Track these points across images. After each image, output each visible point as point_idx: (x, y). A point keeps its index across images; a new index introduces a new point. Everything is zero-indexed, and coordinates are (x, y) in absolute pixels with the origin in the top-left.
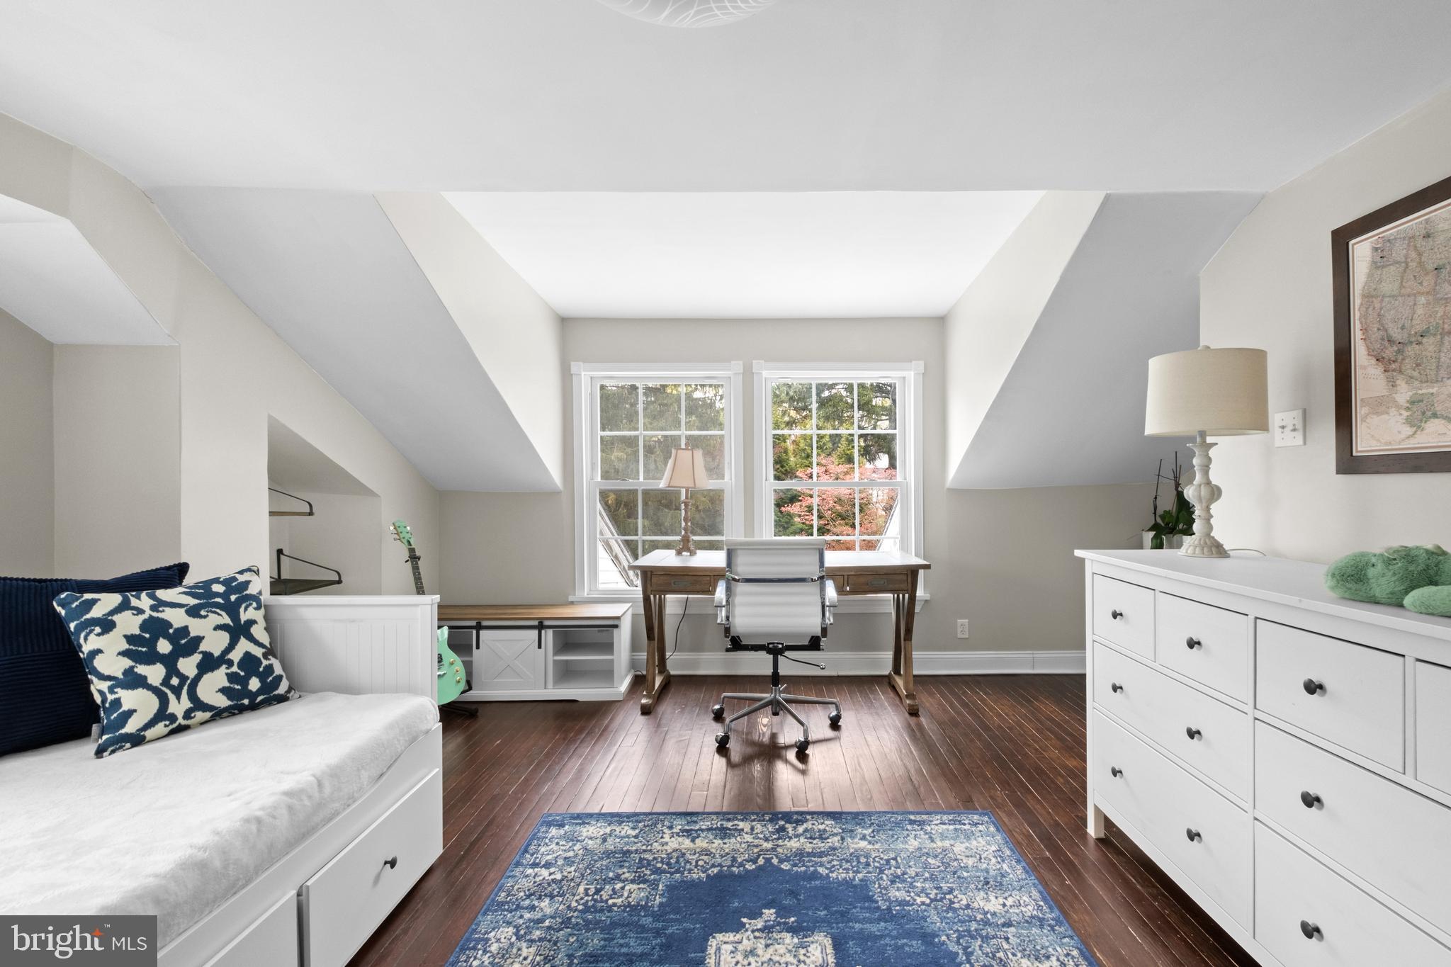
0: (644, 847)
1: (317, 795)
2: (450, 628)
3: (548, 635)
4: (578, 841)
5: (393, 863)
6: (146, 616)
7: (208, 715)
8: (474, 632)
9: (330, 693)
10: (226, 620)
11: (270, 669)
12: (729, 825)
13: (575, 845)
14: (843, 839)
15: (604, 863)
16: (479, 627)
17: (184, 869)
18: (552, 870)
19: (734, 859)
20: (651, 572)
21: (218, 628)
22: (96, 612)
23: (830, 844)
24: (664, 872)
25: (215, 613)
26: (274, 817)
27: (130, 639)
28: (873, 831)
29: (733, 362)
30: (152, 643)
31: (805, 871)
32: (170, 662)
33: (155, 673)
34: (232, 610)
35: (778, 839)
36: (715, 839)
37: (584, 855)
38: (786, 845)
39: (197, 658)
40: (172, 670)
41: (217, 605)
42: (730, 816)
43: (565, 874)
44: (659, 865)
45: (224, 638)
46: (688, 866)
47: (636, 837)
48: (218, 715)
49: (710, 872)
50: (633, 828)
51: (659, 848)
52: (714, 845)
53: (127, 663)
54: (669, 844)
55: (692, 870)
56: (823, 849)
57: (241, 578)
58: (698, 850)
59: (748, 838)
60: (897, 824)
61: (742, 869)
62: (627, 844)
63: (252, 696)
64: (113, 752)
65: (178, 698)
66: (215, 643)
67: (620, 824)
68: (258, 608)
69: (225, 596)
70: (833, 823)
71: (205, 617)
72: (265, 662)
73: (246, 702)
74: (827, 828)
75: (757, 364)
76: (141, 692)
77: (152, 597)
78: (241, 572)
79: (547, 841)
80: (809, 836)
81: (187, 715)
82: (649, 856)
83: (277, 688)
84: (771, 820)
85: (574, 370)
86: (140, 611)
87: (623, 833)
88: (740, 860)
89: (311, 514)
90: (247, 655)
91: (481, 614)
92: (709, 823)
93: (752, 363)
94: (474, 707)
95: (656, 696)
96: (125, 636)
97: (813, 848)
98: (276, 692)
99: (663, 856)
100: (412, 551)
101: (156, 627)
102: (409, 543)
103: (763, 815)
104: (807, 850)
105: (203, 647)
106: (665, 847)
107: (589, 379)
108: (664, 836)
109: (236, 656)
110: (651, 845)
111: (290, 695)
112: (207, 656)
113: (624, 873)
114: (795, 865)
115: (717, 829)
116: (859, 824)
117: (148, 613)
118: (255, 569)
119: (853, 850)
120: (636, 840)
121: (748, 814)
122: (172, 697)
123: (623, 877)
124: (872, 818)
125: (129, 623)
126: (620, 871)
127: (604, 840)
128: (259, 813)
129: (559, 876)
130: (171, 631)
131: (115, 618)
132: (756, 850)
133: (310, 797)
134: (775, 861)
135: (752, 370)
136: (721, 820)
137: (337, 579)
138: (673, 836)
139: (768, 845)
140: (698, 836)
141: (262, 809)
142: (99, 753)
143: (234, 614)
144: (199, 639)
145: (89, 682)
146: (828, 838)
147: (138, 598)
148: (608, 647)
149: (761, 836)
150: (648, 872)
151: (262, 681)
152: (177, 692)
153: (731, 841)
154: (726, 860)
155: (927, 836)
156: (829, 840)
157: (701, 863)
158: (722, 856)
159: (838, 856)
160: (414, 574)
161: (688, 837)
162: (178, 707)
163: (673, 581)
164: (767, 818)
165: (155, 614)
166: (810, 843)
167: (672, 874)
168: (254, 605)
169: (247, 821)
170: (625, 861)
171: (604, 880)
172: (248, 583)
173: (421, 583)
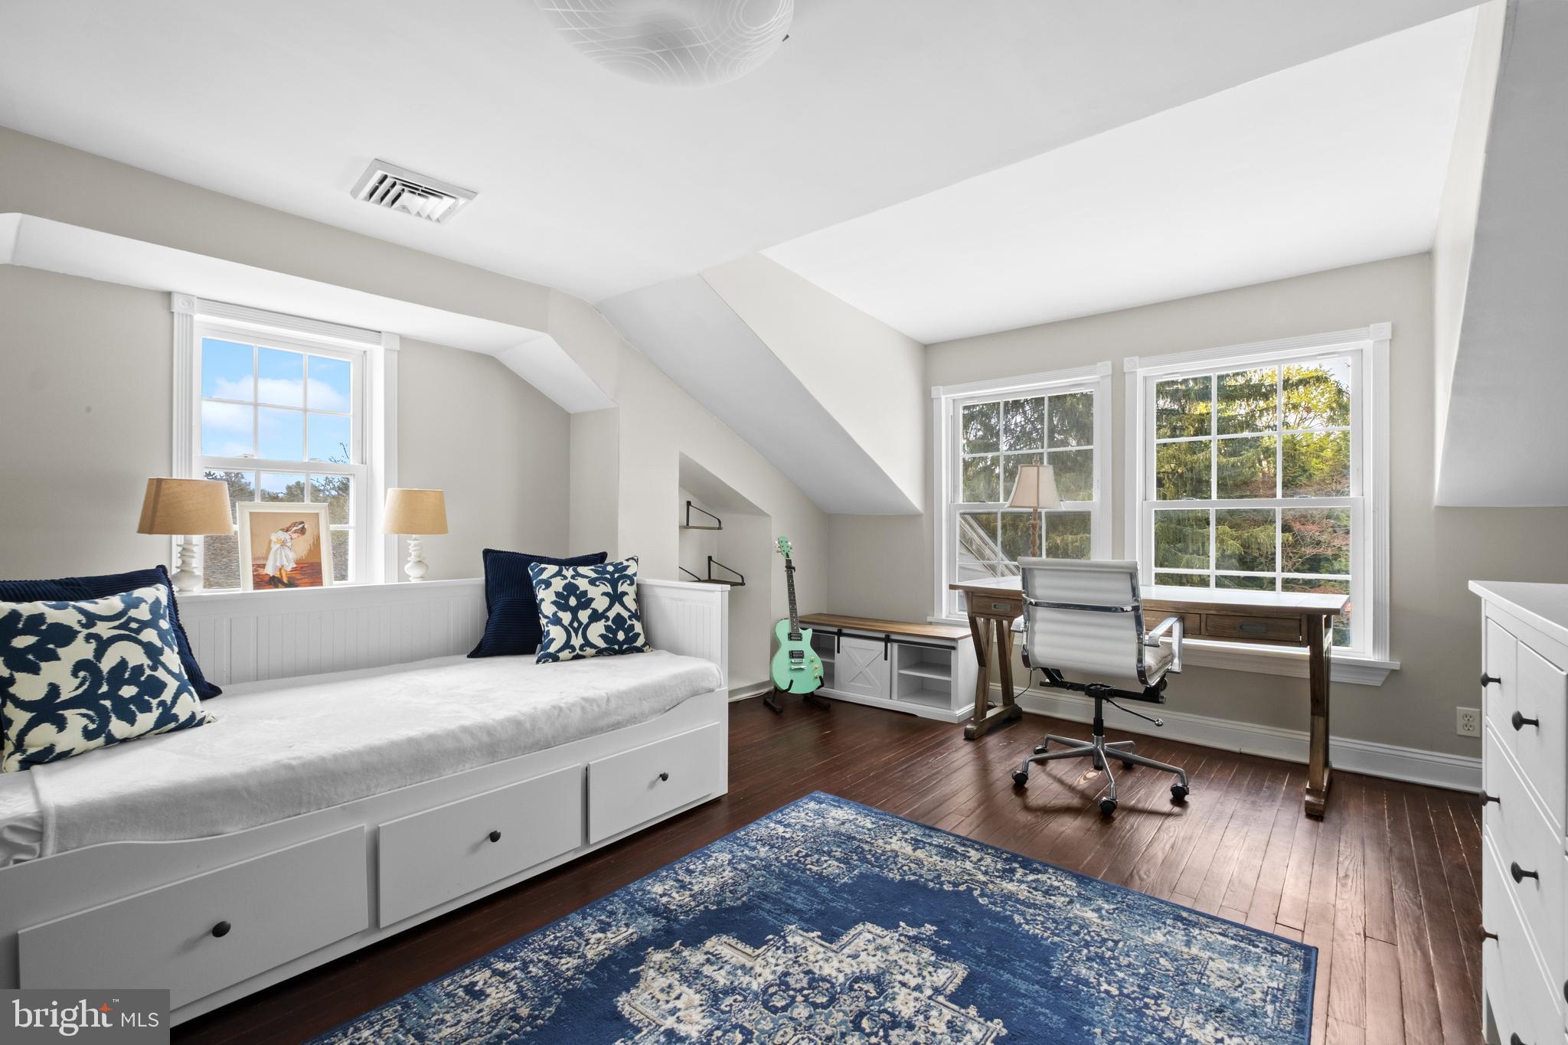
0: (869, 840)
1: (604, 706)
2: (814, 631)
3: (894, 649)
4: (823, 817)
5: (664, 777)
6: (567, 581)
7: (594, 651)
8: (836, 638)
9: (664, 651)
10: (609, 589)
11: (632, 627)
12: (960, 849)
13: (818, 819)
14: (1071, 902)
15: (829, 839)
16: (840, 634)
17: (508, 721)
18: (787, 830)
19: (939, 876)
20: (973, 593)
21: (604, 594)
22: (544, 576)
23: (1051, 902)
24: (869, 862)
25: (604, 584)
26: (570, 710)
27: (558, 594)
28: (1114, 909)
29: (1099, 364)
30: (567, 598)
31: (1000, 912)
32: (574, 611)
33: (566, 617)
34: (614, 584)
35: (999, 877)
36: (936, 855)
37: (818, 828)
38: (1001, 884)
39: (589, 611)
40: (575, 618)
41: (606, 579)
42: (968, 843)
43: (794, 836)
44: (869, 856)
45: (606, 601)
46: (893, 866)
47: (869, 830)
48: (600, 653)
49: (907, 877)
50: (873, 823)
51: (881, 844)
52: (930, 860)
53: (554, 609)
54: (892, 845)
55: (893, 870)
56: (1037, 902)
57: (626, 564)
58: (912, 858)
59: (968, 865)
60: (1155, 913)
61: (938, 886)
62: (857, 832)
63: (621, 644)
64: (544, 662)
65: (577, 636)
66: (600, 603)
67: (865, 816)
68: (632, 584)
69: (612, 574)
70: (1074, 885)
71: (598, 586)
72: (629, 622)
73: (616, 647)
74: (1062, 887)
75: (1128, 364)
76: (559, 628)
77: (575, 570)
78: (627, 560)
79: (801, 809)
80: (1034, 886)
81: (582, 648)
82: (866, 847)
83: (635, 642)
84: (1006, 860)
85: (934, 395)
86: (565, 578)
87: (862, 823)
88: (943, 879)
89: (720, 528)
90: (618, 615)
91: (845, 623)
92: (942, 841)
93: (1123, 361)
94: (827, 702)
95: (987, 726)
96: (555, 592)
97: (1028, 898)
98: (635, 644)
99: (878, 851)
100: (789, 562)
101: (571, 589)
102: (787, 555)
103: (1002, 853)
104: (1020, 896)
105: (593, 605)
106: (886, 846)
107: (949, 403)
108: (894, 837)
109: (611, 614)
110: (876, 840)
111: (645, 649)
112: (595, 611)
113: (836, 851)
114: (995, 904)
115: (947, 848)
116: (1104, 897)
117: (569, 579)
118: (636, 558)
119: (1072, 916)
120: (867, 832)
121: (987, 847)
122: (573, 634)
123: (833, 853)
124: (1129, 897)
125: (558, 584)
126: (834, 849)
127: (843, 823)
128: (563, 705)
129: (788, 836)
130: (578, 592)
131: (552, 580)
132: (966, 877)
133: (598, 706)
134: (976, 893)
135: (1122, 369)
136: (957, 843)
137: (741, 582)
138: (901, 840)
139: (982, 878)
140: (924, 848)
141: (566, 703)
142: (538, 662)
143: (615, 587)
144: (592, 600)
145: (539, 618)
146: (1055, 895)
147: (568, 570)
148: (946, 668)
149: (983, 868)
150: (855, 858)
151: (626, 634)
152: (576, 631)
153: (950, 862)
154: (930, 874)
155: (1185, 938)
156: (1052, 897)
157: (905, 868)
158: (929, 870)
159: (1049, 914)
160: (788, 581)
161: (913, 845)
162: (577, 641)
163: (993, 605)
164: (1005, 857)
165: (572, 581)
166: (1029, 892)
167: (873, 866)
168: (628, 582)
169: (554, 707)
170: (844, 843)
171: (817, 850)
172: (628, 566)
173: (793, 589)
